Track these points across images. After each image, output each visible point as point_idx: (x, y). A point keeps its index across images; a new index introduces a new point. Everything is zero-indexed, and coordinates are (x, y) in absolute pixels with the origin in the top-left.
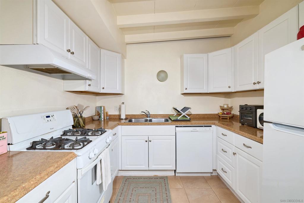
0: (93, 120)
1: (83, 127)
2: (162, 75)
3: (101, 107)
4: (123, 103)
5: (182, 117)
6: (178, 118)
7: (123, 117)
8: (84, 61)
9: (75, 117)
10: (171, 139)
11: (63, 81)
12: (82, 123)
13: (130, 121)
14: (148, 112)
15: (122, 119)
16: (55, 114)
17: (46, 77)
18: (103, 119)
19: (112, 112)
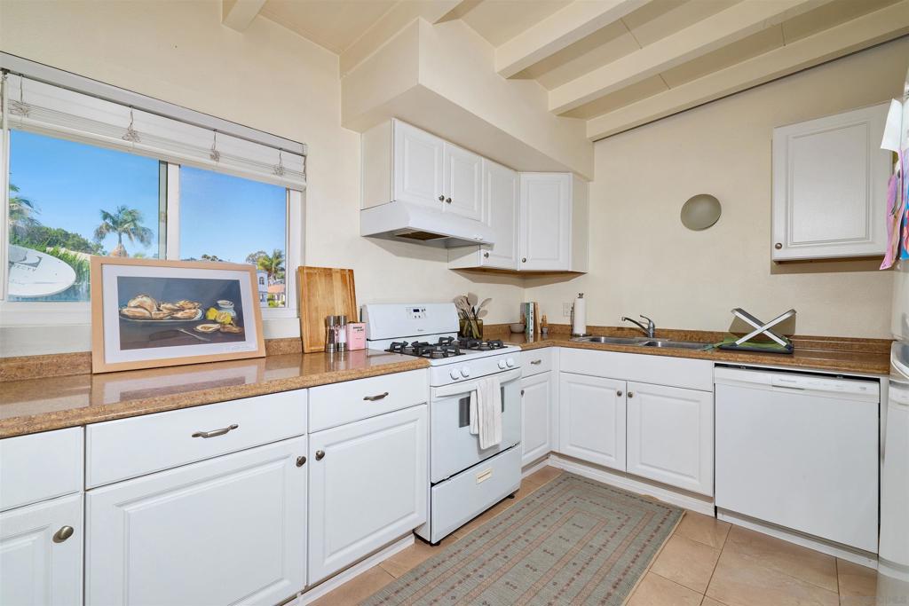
0: (512, 332)
1: (477, 338)
2: (703, 209)
3: (528, 304)
4: (581, 296)
5: (748, 341)
6: (738, 342)
7: (580, 329)
8: (476, 209)
9: (464, 319)
10: (697, 401)
11: (446, 250)
12: (477, 331)
13: (596, 340)
14: (650, 321)
15: (578, 336)
16: (427, 307)
17: (418, 246)
18: (532, 333)
19: (558, 318)
